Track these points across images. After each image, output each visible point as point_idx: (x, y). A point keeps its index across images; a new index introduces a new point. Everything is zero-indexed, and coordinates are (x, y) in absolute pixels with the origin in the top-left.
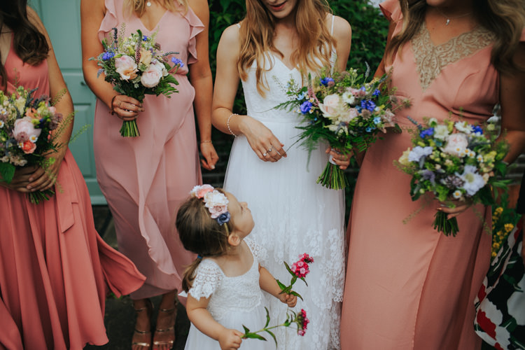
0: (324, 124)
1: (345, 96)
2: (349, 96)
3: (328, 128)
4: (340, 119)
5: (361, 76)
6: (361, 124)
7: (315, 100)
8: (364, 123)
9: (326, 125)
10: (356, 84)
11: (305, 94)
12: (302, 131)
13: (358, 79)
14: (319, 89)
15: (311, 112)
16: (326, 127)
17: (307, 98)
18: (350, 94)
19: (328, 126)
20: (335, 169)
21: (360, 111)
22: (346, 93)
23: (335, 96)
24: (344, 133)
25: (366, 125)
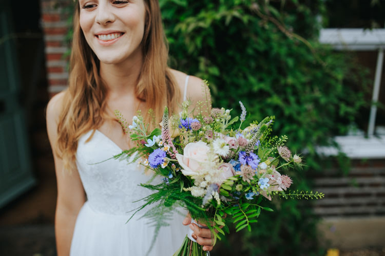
0: (182, 185)
1: (216, 144)
2: (222, 145)
3: (189, 192)
4: (208, 179)
5: (236, 119)
6: (239, 188)
7: (171, 148)
8: (244, 187)
9: (186, 186)
10: (228, 128)
11: (156, 139)
12: (150, 192)
13: (232, 122)
14: (177, 132)
15: (163, 166)
16: (186, 190)
17: (159, 145)
18: (222, 141)
19: (190, 189)
20: (195, 249)
21: (237, 167)
22: (218, 140)
23: (201, 144)
24: (214, 200)
25: (248, 189)
